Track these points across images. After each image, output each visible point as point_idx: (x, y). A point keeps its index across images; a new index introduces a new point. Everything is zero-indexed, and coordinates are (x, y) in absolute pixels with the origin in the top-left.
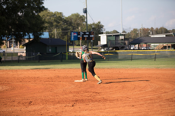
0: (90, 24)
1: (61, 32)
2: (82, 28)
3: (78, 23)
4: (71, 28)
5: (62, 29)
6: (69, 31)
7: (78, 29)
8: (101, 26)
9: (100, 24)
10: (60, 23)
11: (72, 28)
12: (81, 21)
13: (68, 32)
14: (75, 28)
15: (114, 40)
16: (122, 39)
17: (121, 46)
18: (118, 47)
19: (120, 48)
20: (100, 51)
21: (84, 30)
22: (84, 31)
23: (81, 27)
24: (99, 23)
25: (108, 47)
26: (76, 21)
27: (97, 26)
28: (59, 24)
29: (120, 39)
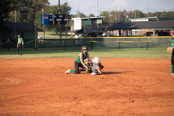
0: (55, 6)
1: (20, 15)
2: (45, 11)
3: (40, 4)
4: (31, 10)
5: (21, 12)
6: (29, 13)
7: (41, 11)
8: (67, 8)
9: (66, 6)
10: (19, 4)
11: (33, 10)
12: (43, 2)
13: (27, 15)
14: (36, 10)
15: (91, 24)
16: (100, 24)
17: (98, 31)
18: (95, 33)
19: (97, 34)
20: (73, 38)
21: (48, 12)
22: (48, 14)
23: (44, 9)
24: (66, 4)
25: (83, 33)
26: (37, 1)
27: (63, 8)
28: (17, 5)
29: (97, 24)
